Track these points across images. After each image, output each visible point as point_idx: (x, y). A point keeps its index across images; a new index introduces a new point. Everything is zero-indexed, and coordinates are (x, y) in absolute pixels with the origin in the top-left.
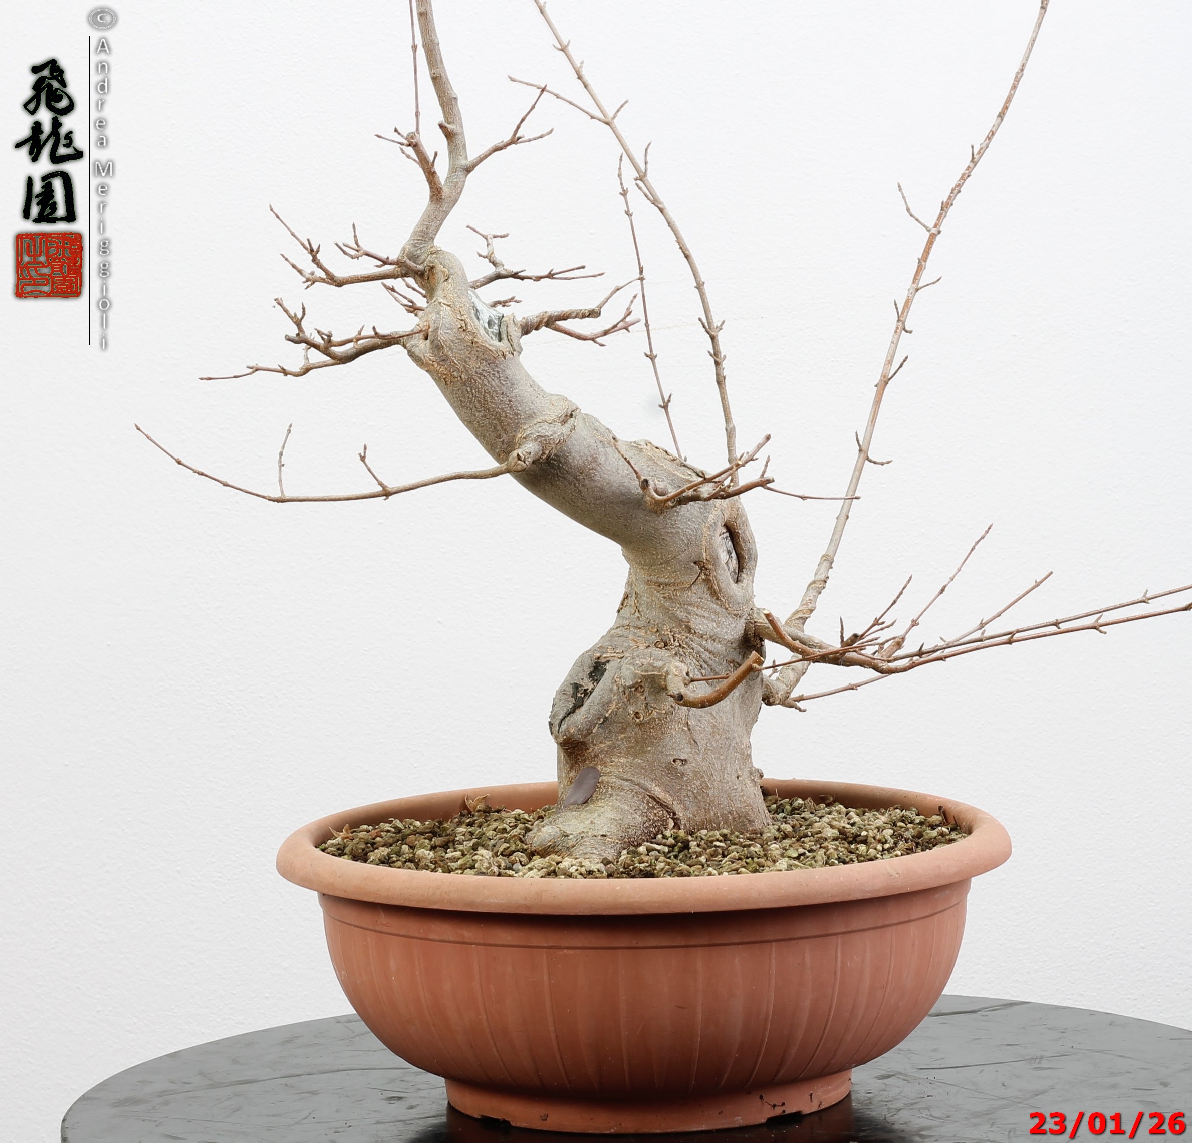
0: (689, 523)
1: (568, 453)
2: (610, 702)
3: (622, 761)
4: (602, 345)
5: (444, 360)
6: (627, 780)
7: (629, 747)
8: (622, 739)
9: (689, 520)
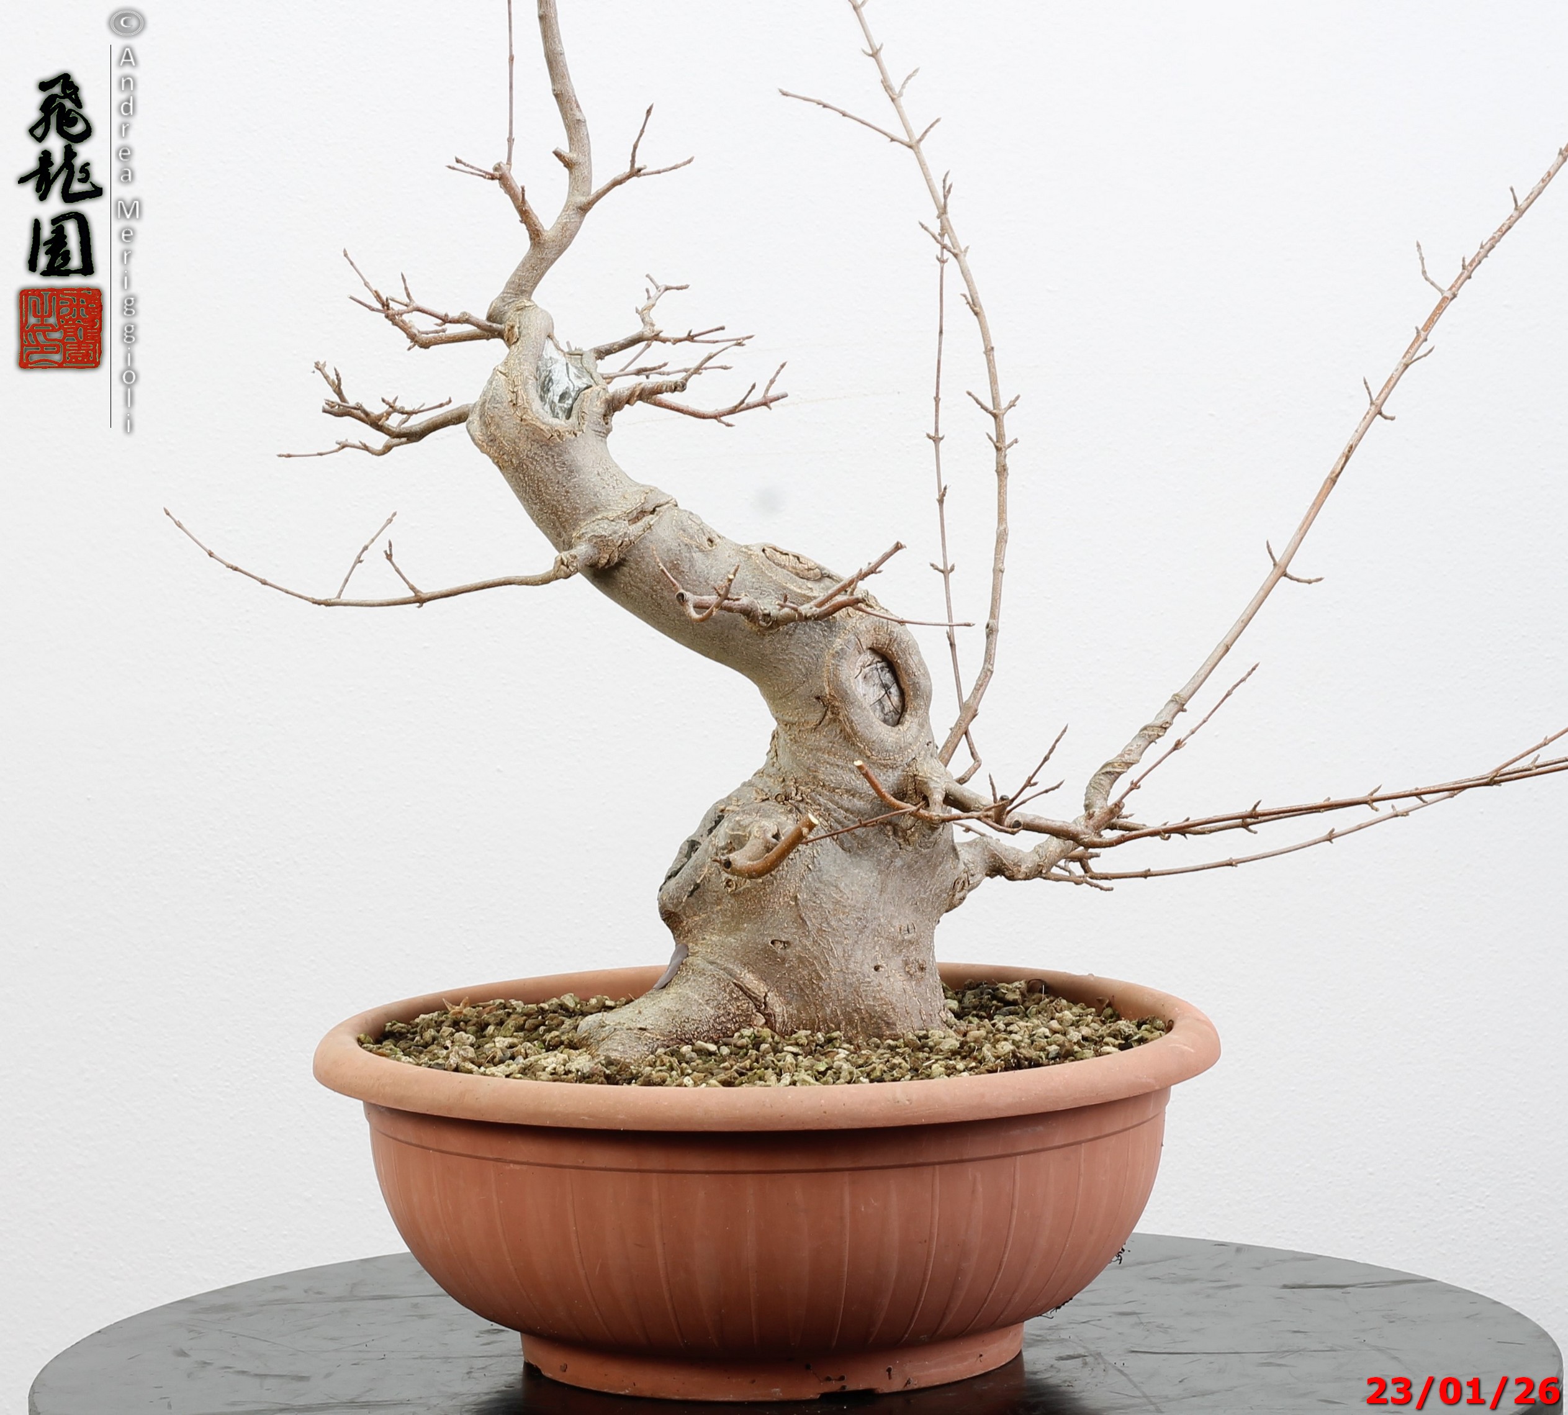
0: (806, 648)
1: (640, 557)
2: (703, 865)
3: (713, 939)
4: (728, 425)
5: (492, 440)
6: (712, 963)
7: (723, 923)
8: (718, 912)
9: (807, 645)
